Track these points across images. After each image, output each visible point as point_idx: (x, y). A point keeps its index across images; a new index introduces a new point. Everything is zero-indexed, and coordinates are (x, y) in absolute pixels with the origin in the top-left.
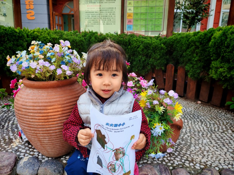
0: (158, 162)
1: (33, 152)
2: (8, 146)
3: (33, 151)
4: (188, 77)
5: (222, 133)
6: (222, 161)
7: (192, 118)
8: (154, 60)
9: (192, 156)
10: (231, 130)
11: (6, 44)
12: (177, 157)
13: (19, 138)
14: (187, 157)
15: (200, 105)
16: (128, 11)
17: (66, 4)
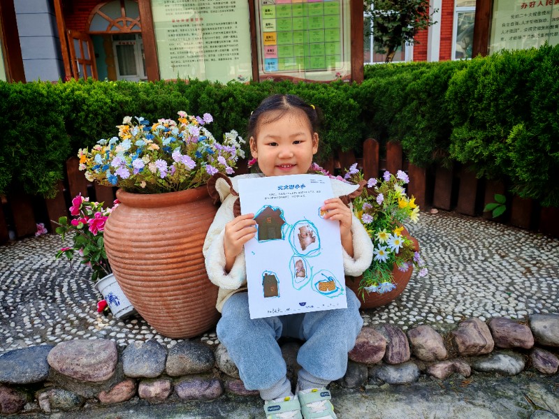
0: (380, 321)
1: (141, 334)
2: (84, 332)
3: (139, 333)
4: (408, 163)
5: (483, 261)
6: (489, 307)
7: (425, 242)
8: (336, 133)
9: (438, 306)
10: (500, 255)
11: (23, 122)
12: (411, 309)
13: (98, 316)
14: (430, 307)
15: (437, 217)
16: (265, 29)
17: (97, 9)
